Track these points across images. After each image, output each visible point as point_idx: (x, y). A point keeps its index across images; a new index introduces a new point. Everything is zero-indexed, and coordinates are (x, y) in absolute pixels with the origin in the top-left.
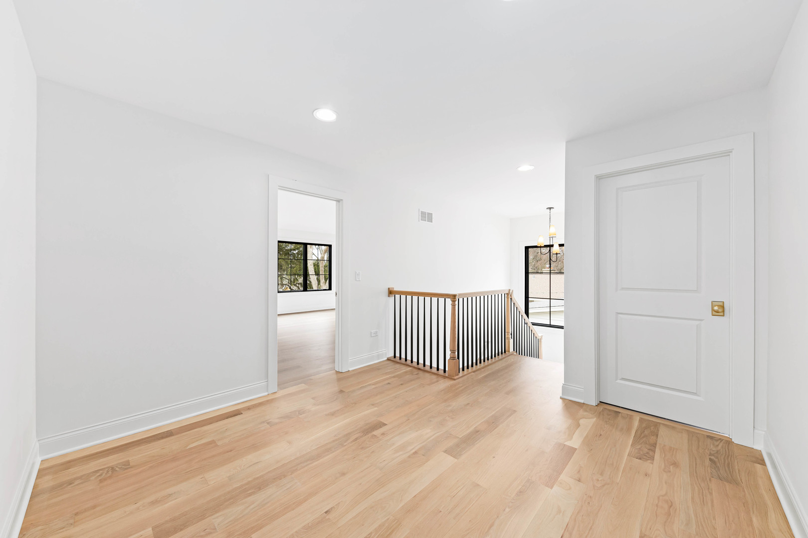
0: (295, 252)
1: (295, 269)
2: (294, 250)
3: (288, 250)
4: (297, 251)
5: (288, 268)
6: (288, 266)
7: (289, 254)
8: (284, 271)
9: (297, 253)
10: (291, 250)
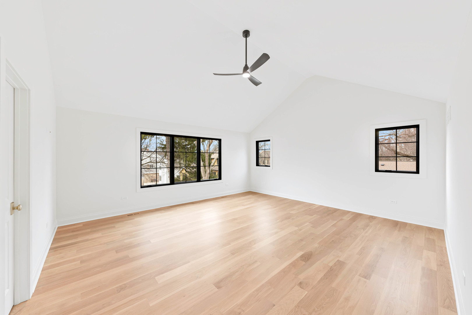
0: (188, 147)
1: (189, 158)
2: (188, 145)
3: (184, 145)
4: (190, 146)
5: (184, 157)
6: (184, 155)
7: (185, 148)
8: (182, 159)
9: (190, 147)
10: (186, 145)
